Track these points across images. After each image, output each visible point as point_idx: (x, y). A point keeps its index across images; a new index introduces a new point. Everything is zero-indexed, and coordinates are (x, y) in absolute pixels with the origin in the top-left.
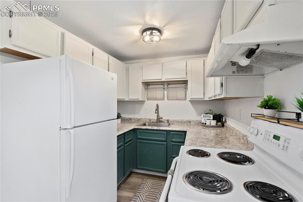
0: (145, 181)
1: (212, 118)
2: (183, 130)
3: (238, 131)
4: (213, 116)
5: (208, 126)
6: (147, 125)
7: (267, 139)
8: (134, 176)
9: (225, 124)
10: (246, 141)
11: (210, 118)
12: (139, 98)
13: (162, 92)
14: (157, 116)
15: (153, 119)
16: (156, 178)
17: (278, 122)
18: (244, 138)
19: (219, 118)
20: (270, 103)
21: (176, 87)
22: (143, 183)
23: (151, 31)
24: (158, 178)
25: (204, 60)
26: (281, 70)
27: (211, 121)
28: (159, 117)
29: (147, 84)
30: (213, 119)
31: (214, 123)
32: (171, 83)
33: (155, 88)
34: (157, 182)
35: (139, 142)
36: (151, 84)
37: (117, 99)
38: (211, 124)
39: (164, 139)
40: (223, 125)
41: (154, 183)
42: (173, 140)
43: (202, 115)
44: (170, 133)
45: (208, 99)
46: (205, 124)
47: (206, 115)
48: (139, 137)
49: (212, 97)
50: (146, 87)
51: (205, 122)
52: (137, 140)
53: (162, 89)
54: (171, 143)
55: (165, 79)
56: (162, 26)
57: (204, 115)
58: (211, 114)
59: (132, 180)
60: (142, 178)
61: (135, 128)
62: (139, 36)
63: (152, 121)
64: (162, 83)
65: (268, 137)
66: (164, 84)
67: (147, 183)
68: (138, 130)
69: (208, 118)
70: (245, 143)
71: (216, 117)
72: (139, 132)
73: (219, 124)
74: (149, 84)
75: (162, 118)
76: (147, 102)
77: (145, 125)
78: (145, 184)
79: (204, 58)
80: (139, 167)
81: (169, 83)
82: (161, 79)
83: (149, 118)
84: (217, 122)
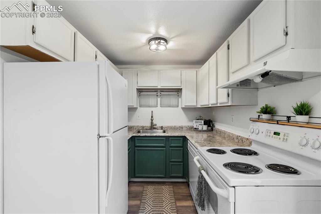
0: (146, 188)
1: (203, 123)
2: (181, 135)
3: (230, 133)
4: (204, 121)
5: (200, 131)
6: (141, 132)
7: (268, 135)
8: (133, 185)
9: (214, 129)
10: (241, 141)
11: (201, 124)
12: (134, 105)
13: (155, 99)
14: (151, 123)
15: (146, 126)
16: (155, 184)
17: (278, 123)
18: (238, 138)
19: (209, 123)
20: (269, 109)
21: (169, 95)
22: (145, 190)
23: (159, 41)
24: (157, 183)
25: (197, 71)
26: (274, 86)
27: (203, 126)
28: (153, 124)
29: (140, 91)
30: (204, 125)
31: (205, 127)
32: (164, 90)
33: (148, 95)
34: (158, 187)
35: (138, 150)
36: (143, 91)
37: (128, 106)
38: (202, 129)
39: (163, 145)
40: (212, 130)
41: (155, 188)
42: (172, 145)
43: (194, 121)
44: (169, 138)
45: (200, 107)
46: (198, 129)
47: (197, 121)
48: (137, 145)
49: (209, 105)
50: (139, 94)
51: (198, 128)
52: (136, 148)
53: (156, 96)
54: (169, 149)
55: (161, 87)
56: (170, 38)
57: (196, 121)
58: (201, 120)
59: (131, 189)
60: (142, 186)
61: (133, 135)
62: (144, 43)
63: (144, 128)
64: (156, 90)
65: (269, 134)
66: (157, 91)
67: (149, 189)
68: (136, 138)
69: (200, 124)
70: (240, 142)
71: (206, 123)
72: (137, 139)
73: (210, 128)
74: (142, 90)
75: (156, 125)
76: (140, 109)
77: (139, 132)
78: (146, 191)
79: (197, 69)
80: (137, 175)
81: (162, 90)
82: (157, 87)
83: (142, 125)
84: (208, 127)
